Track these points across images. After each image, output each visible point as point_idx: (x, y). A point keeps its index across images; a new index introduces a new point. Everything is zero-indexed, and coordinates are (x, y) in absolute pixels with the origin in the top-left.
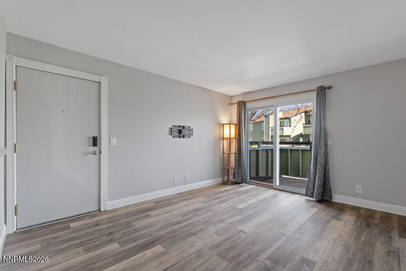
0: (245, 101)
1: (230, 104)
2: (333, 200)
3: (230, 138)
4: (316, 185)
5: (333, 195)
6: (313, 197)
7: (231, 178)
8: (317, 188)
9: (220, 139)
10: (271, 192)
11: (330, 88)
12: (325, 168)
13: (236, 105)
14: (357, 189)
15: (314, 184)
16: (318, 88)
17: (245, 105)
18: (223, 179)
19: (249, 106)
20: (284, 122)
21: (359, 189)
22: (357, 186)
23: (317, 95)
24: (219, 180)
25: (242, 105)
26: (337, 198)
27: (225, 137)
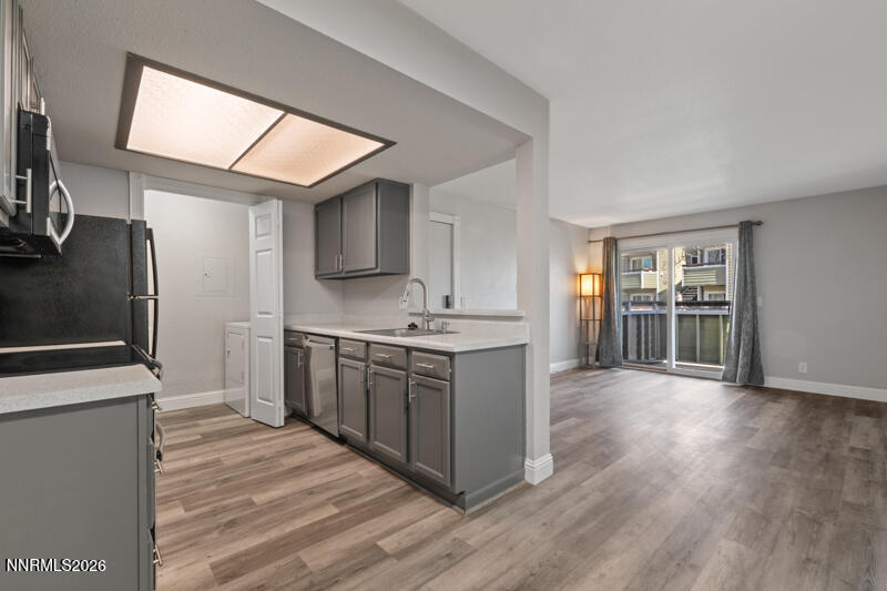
0: (617, 237)
1: (590, 242)
2: (765, 385)
3: (594, 296)
4: (740, 363)
5: (766, 378)
6: (735, 381)
7: (592, 359)
8: (742, 368)
9: (576, 297)
10: (663, 379)
11: (759, 223)
12: (753, 340)
13: (601, 244)
14: (800, 367)
15: (737, 361)
16: (741, 223)
17: (616, 245)
18: (581, 362)
19: (622, 245)
20: (640, 261)
21: (803, 367)
22: (801, 364)
23: (741, 233)
24: (574, 363)
25: (611, 244)
26: (772, 382)
27: (583, 294)
